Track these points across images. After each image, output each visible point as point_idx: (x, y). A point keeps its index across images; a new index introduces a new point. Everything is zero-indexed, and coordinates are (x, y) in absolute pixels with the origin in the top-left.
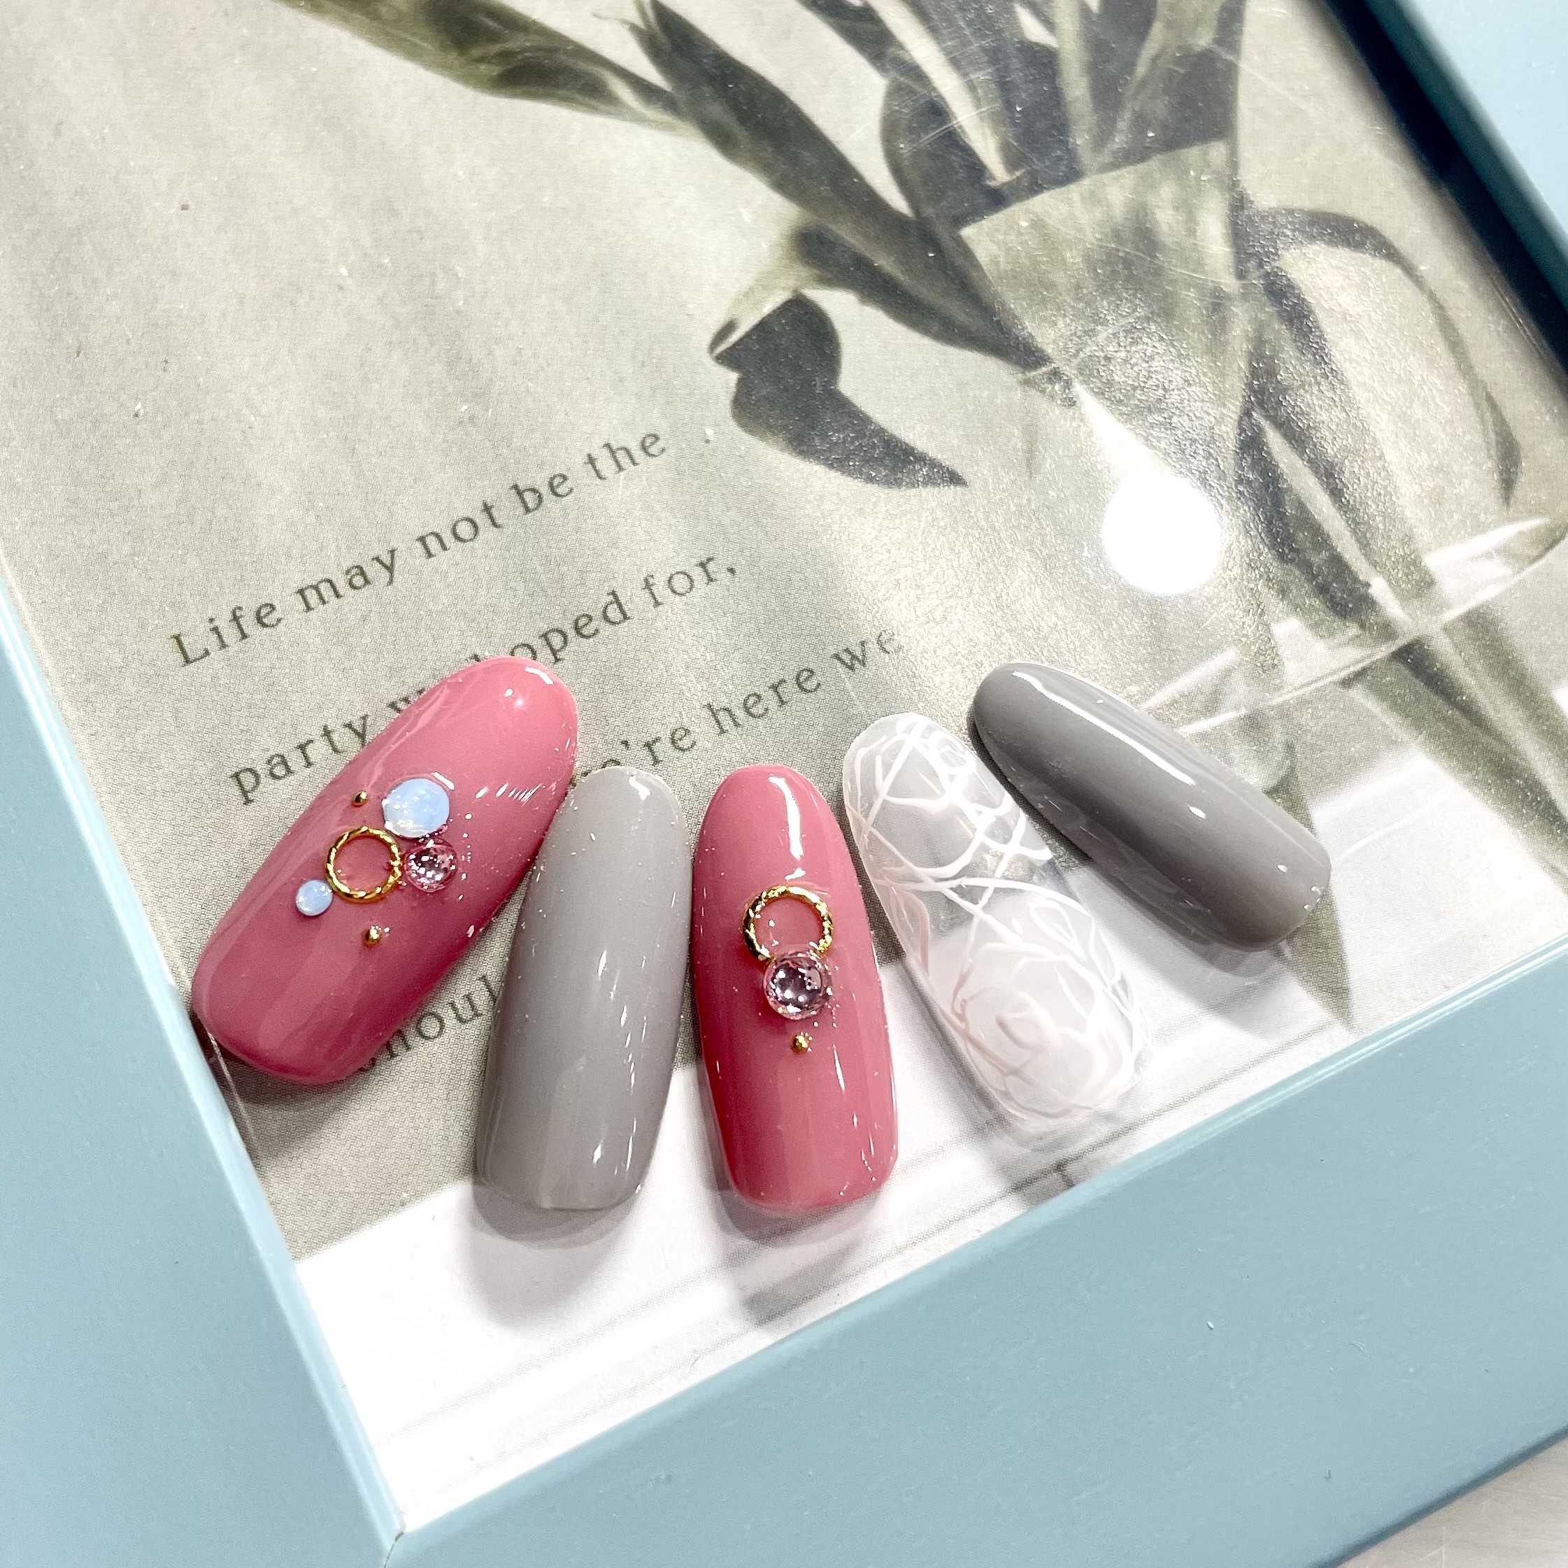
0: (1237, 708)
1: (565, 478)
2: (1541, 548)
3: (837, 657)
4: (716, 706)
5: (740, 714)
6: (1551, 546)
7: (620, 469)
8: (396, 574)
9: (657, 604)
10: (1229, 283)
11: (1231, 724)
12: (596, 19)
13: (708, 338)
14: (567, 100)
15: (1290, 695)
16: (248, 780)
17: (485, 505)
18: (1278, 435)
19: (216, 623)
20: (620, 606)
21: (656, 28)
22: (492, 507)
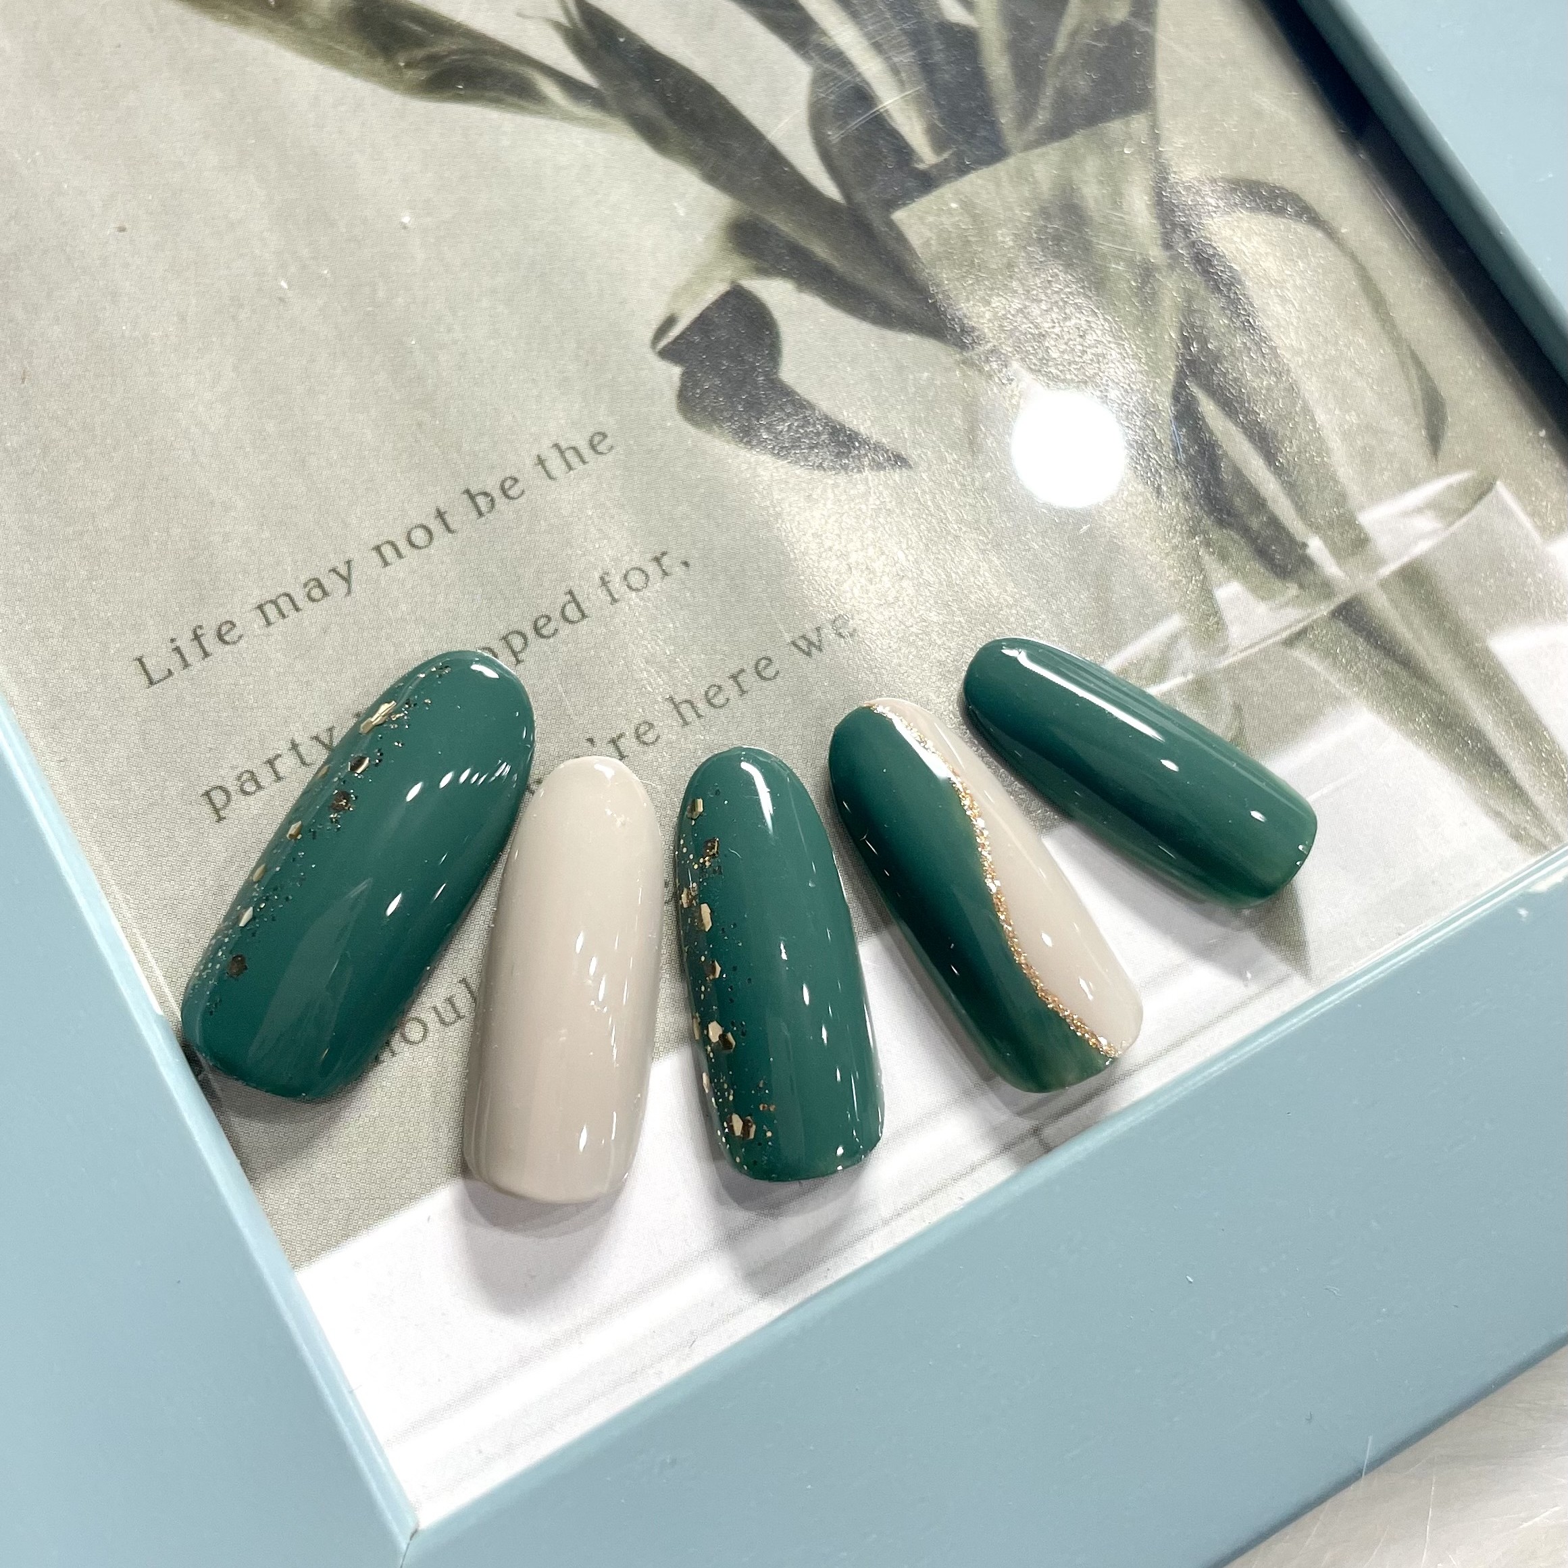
0: (1184, 674)
1: (516, 480)
2: (1469, 501)
3: (794, 644)
4: (677, 699)
5: (702, 706)
6: (1480, 497)
7: (570, 468)
8: (354, 585)
9: (614, 600)
10: (1156, 254)
11: (1181, 689)
12: (519, 18)
13: (649, 334)
14: (497, 102)
15: (1235, 658)
16: (218, 798)
17: (438, 511)
18: (1212, 403)
19: (178, 643)
20: (578, 606)
21: (581, 25)
22: (445, 513)
